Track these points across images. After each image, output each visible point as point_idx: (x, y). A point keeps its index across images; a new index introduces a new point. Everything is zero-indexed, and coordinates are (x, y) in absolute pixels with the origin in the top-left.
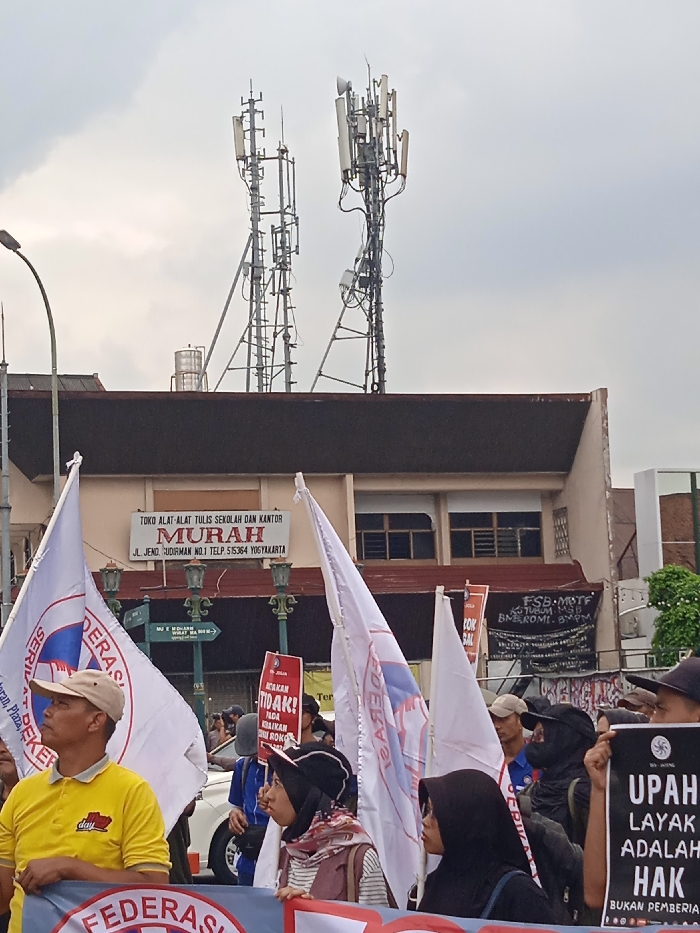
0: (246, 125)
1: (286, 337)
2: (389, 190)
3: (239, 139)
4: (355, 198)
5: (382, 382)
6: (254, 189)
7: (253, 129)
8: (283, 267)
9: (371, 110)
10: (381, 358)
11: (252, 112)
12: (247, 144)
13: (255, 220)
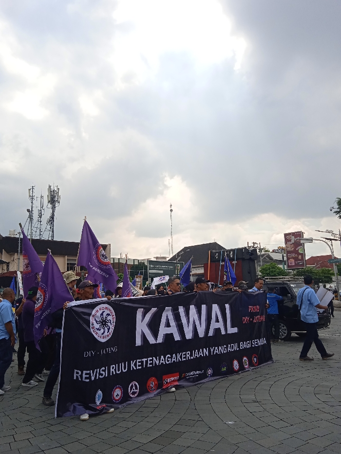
0: (31, 190)
1: (40, 230)
2: (56, 205)
7: (33, 191)
8: (40, 217)
10: (53, 235)
12: (31, 194)
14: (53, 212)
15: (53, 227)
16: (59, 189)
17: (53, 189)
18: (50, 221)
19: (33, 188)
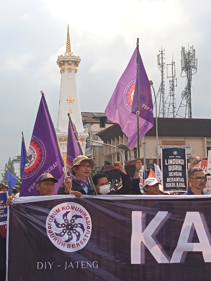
1: (173, 106)
3: (159, 59)
5: (191, 117)
6: (162, 71)
8: (173, 89)
9: (189, 53)
10: (191, 111)
12: (161, 61)
13: (162, 79)
14: (189, 80)
15: (190, 100)
16: (194, 50)
17: (187, 52)
18: (186, 93)
19: (162, 54)
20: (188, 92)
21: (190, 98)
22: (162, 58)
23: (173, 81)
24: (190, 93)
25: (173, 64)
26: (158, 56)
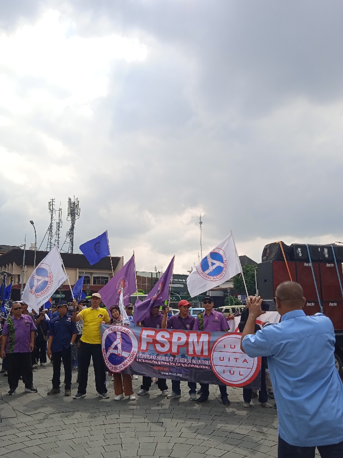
0: (51, 203)
1: (58, 243)
2: (76, 218)
3: (50, 205)
4: (70, 218)
5: (72, 252)
6: (52, 215)
8: (58, 230)
9: (74, 203)
10: (72, 247)
11: (53, 201)
12: (51, 207)
13: (52, 221)
14: (73, 224)
16: (78, 202)
20: (71, 233)
21: (73, 238)
22: (52, 205)
23: (59, 223)
24: (73, 234)
25: (60, 210)
26: (50, 203)
